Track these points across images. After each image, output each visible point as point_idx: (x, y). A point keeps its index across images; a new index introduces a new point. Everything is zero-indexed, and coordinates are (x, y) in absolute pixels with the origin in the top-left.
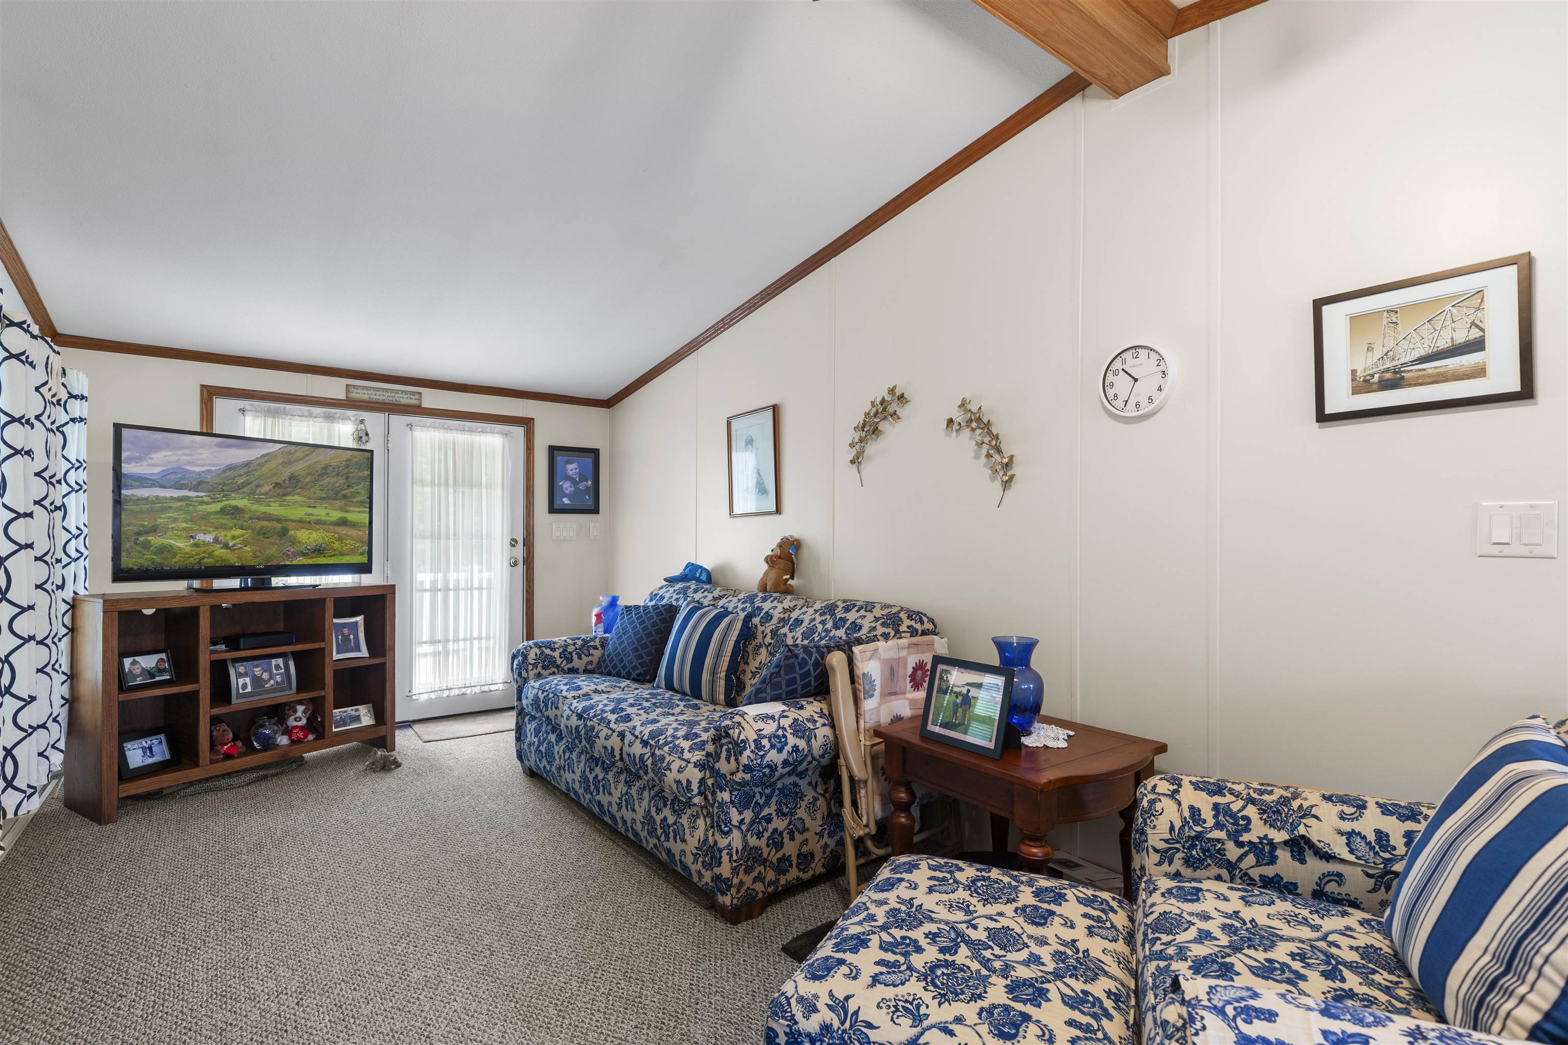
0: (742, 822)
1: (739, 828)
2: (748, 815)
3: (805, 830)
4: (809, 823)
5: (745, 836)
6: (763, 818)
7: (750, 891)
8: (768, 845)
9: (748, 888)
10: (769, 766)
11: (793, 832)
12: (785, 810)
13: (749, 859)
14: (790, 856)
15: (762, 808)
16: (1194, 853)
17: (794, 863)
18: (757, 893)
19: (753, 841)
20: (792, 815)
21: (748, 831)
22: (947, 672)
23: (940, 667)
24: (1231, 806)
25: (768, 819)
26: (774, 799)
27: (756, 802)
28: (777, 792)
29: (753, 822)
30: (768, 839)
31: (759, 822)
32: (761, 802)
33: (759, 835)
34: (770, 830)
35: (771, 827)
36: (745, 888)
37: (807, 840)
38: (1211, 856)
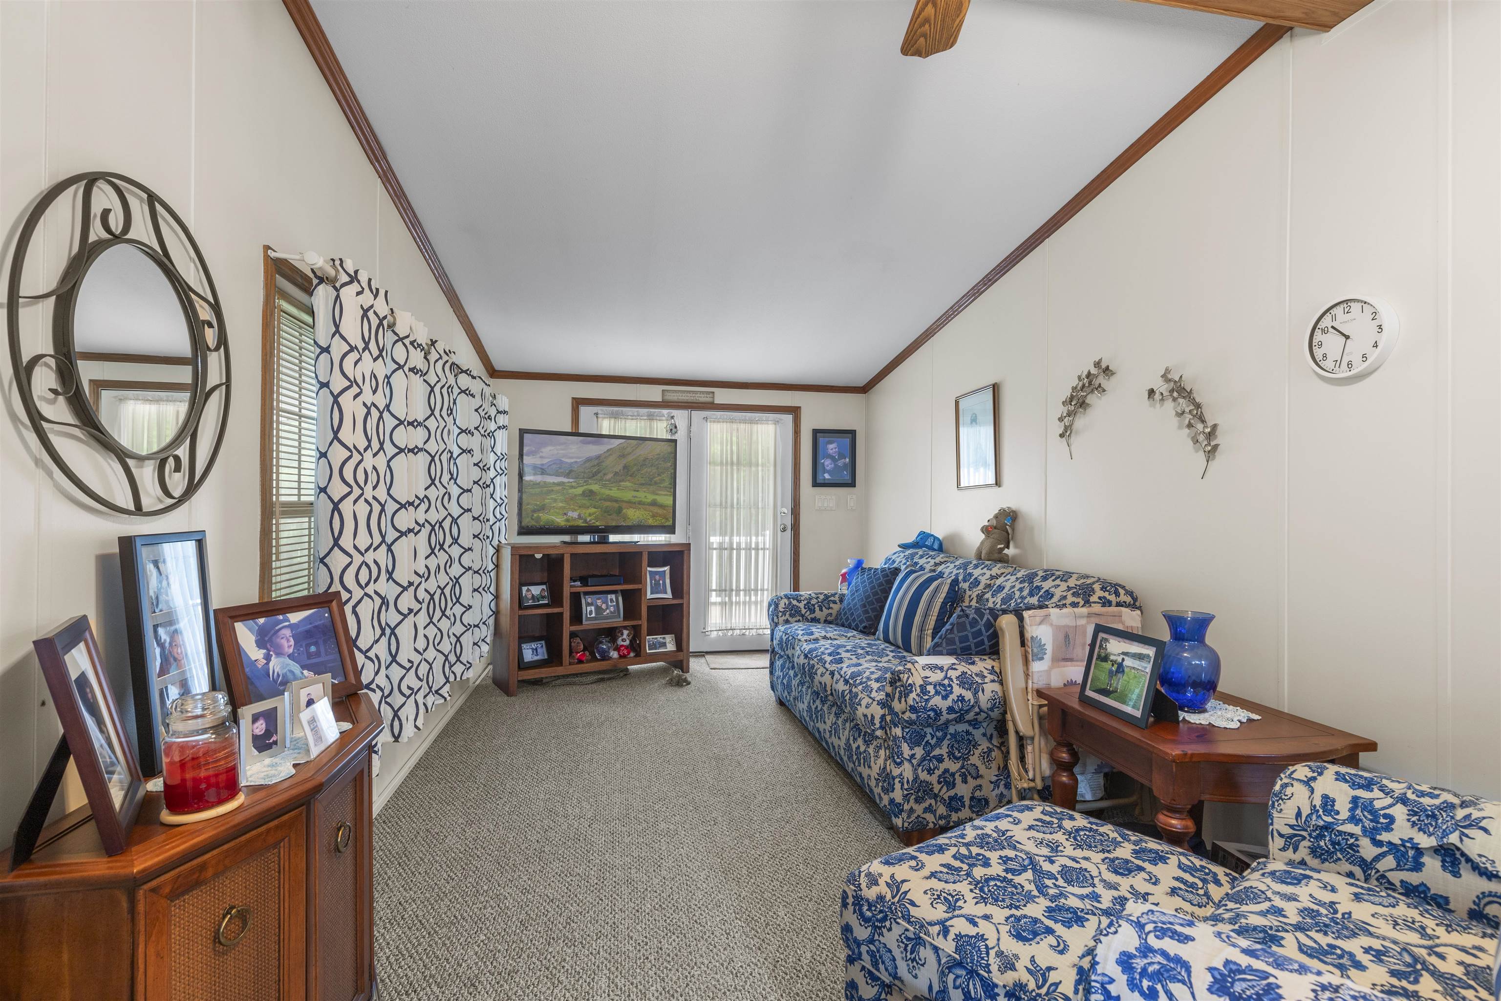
0: (913, 756)
1: (910, 761)
2: (919, 752)
3: (978, 776)
4: (982, 770)
5: (916, 769)
6: (934, 757)
7: (920, 819)
8: (939, 783)
9: (919, 816)
10: (933, 710)
11: (966, 776)
12: (957, 754)
13: (919, 790)
14: (963, 797)
15: (933, 748)
16: (1322, 843)
17: (967, 803)
18: (928, 822)
19: (923, 776)
20: (964, 759)
21: (919, 766)
22: (1106, 640)
23: (1102, 635)
24: (1375, 803)
25: (940, 759)
26: (946, 743)
27: (927, 742)
28: (949, 737)
29: (923, 759)
30: (940, 777)
31: (930, 760)
32: (933, 742)
33: (930, 772)
34: (941, 770)
35: (942, 767)
36: (916, 815)
37: (980, 786)
38: (1342, 850)
